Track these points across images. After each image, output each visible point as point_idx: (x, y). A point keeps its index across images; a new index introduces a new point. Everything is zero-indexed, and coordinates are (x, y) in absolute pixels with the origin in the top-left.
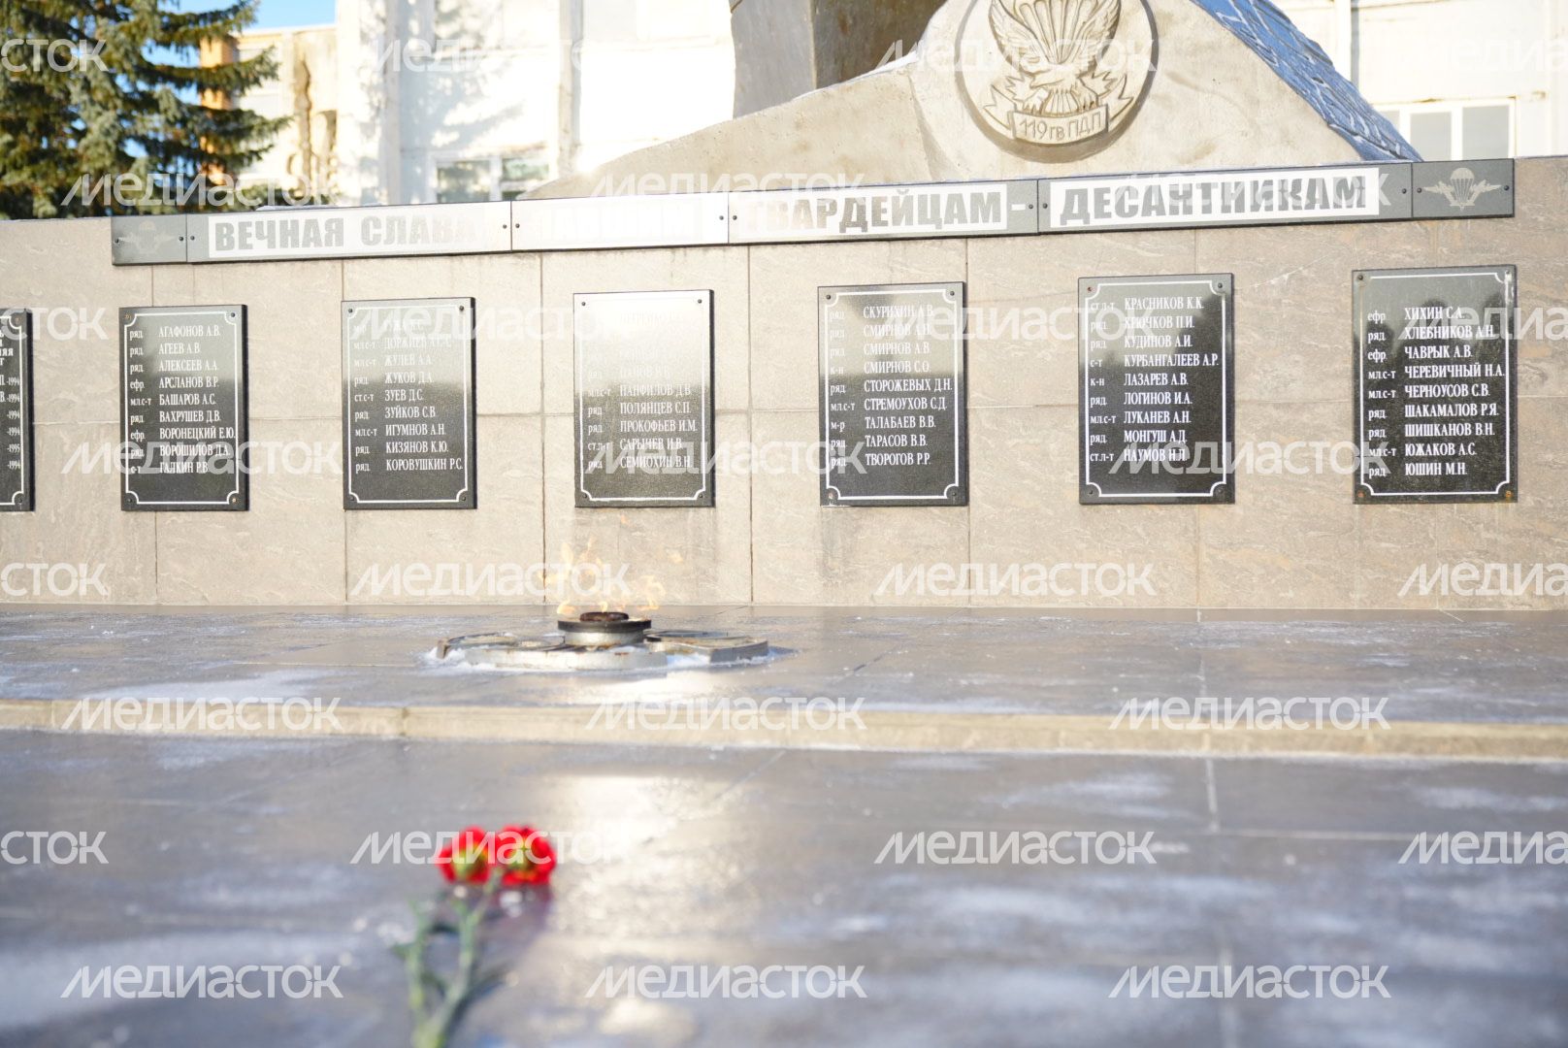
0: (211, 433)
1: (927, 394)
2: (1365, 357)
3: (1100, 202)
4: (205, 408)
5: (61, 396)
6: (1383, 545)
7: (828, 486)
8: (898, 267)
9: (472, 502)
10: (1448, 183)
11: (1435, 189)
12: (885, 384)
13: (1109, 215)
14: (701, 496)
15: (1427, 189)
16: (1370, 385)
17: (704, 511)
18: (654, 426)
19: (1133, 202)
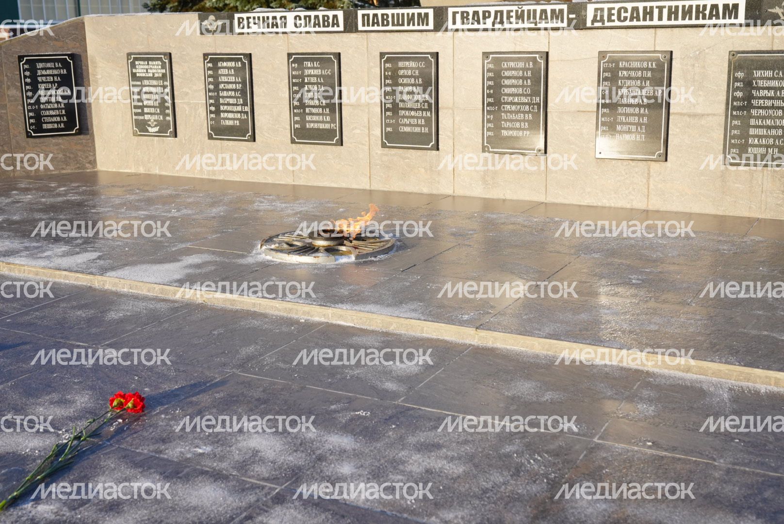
0: (239, 108)
1: (529, 104)
2: (733, 95)
3: (610, 15)
4: (237, 98)
5: (184, 90)
6: (736, 185)
7: (486, 144)
8: (518, 43)
9: (341, 143)
10: (780, 7)
11: (773, 11)
12: (511, 99)
13: (614, 21)
14: (432, 146)
15: (770, 10)
16: (734, 108)
17: (434, 152)
18: (413, 113)
19: (626, 15)
